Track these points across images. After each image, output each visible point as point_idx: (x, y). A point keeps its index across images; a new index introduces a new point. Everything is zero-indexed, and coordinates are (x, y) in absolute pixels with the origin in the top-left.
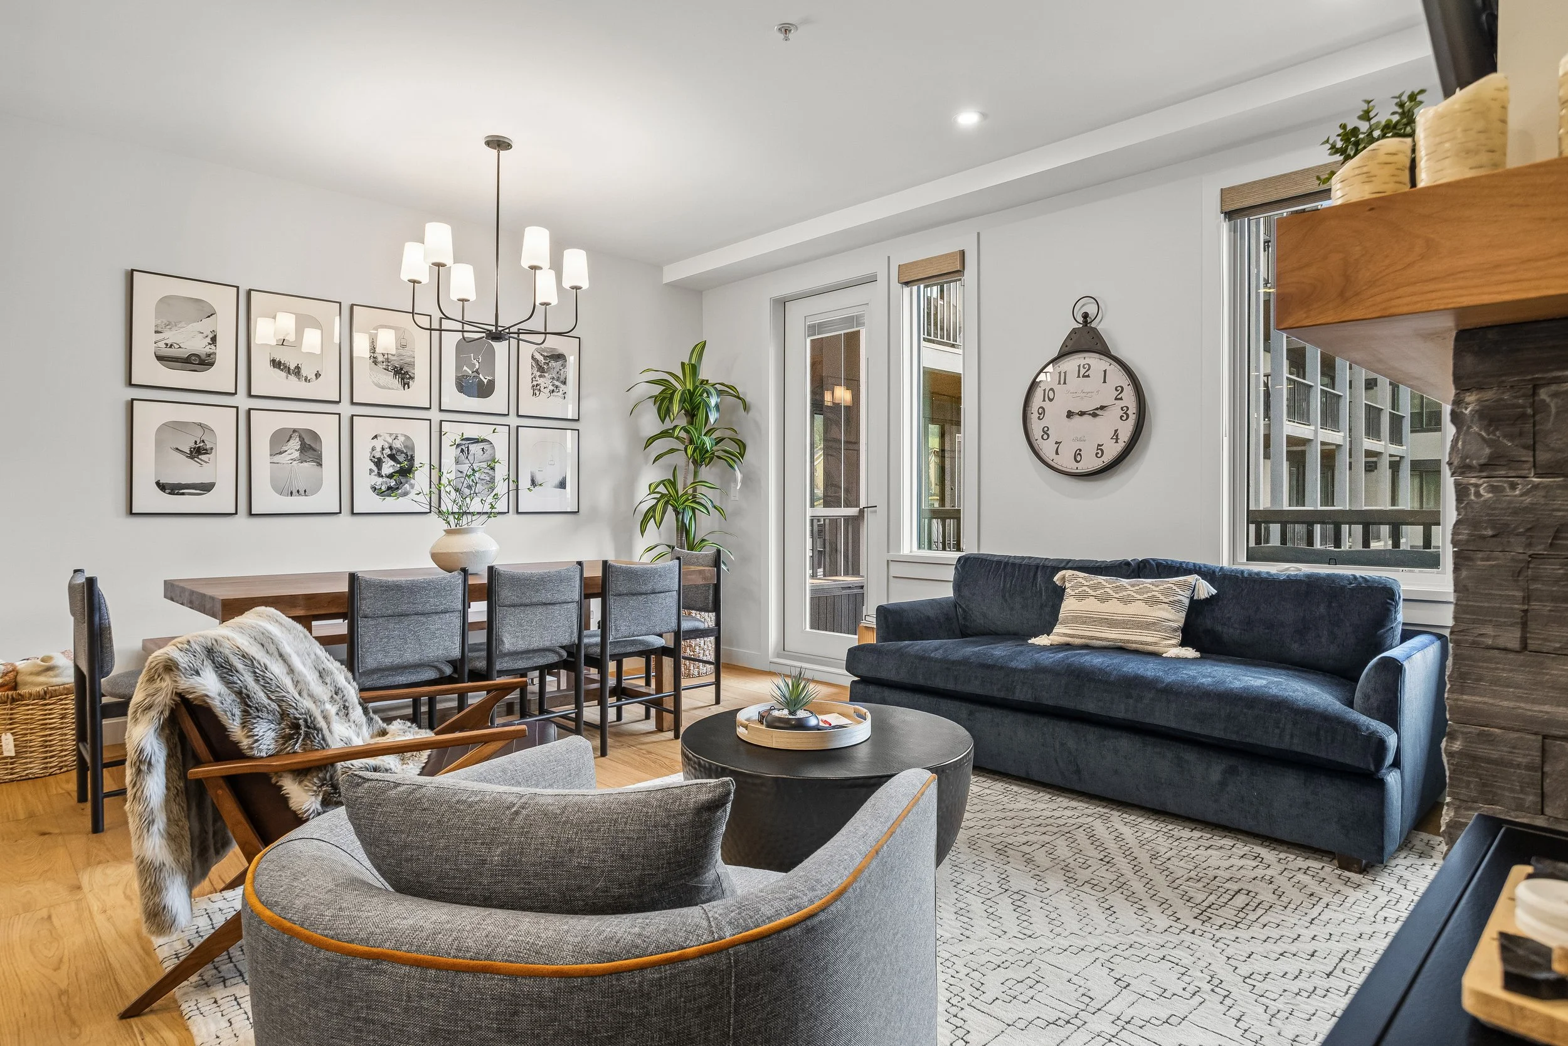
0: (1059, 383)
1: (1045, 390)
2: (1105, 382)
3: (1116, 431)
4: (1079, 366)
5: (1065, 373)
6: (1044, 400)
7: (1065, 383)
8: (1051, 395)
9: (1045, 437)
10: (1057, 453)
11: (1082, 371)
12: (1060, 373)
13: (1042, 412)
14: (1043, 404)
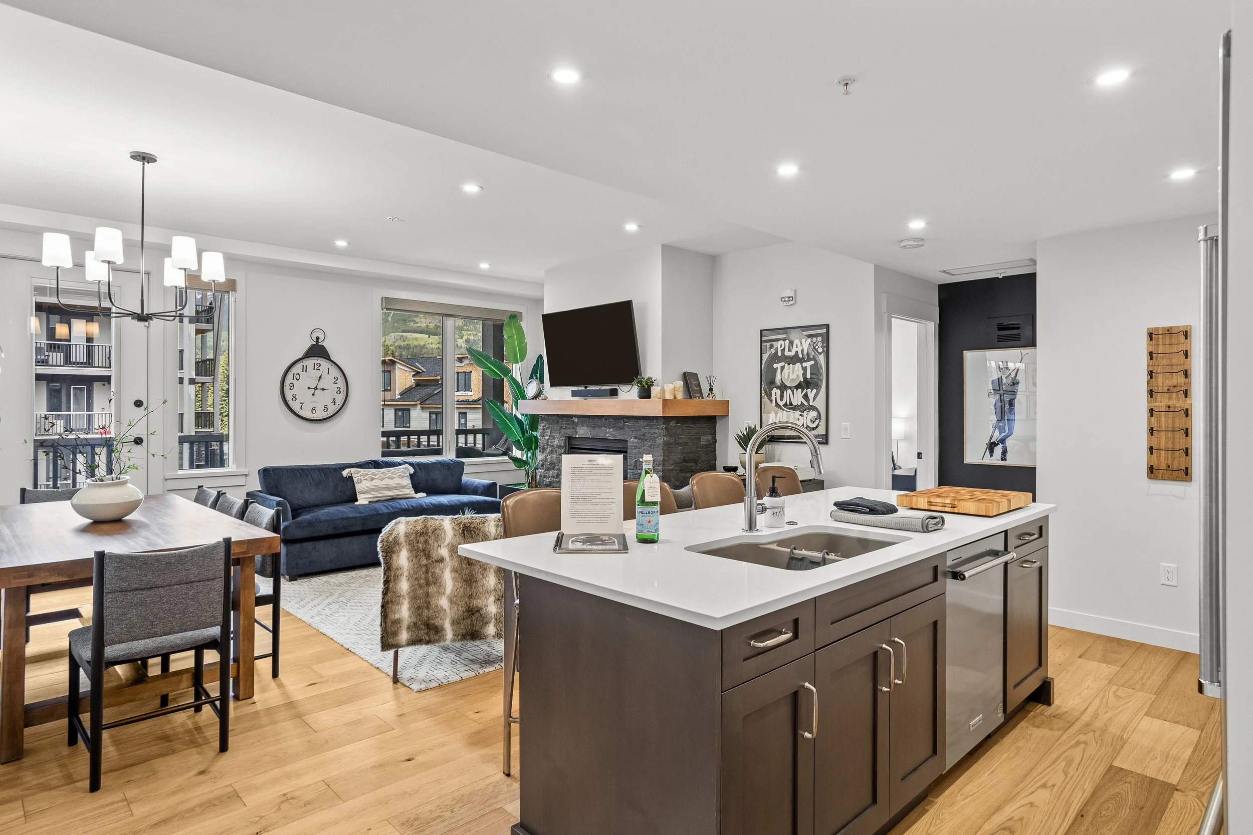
0: (303, 371)
1: (294, 374)
2: (328, 374)
3: (334, 399)
4: (314, 364)
5: (306, 366)
6: (293, 379)
7: (306, 371)
8: (298, 378)
9: (294, 399)
10: (301, 409)
11: (316, 367)
12: (303, 366)
13: (292, 386)
14: (293, 382)
